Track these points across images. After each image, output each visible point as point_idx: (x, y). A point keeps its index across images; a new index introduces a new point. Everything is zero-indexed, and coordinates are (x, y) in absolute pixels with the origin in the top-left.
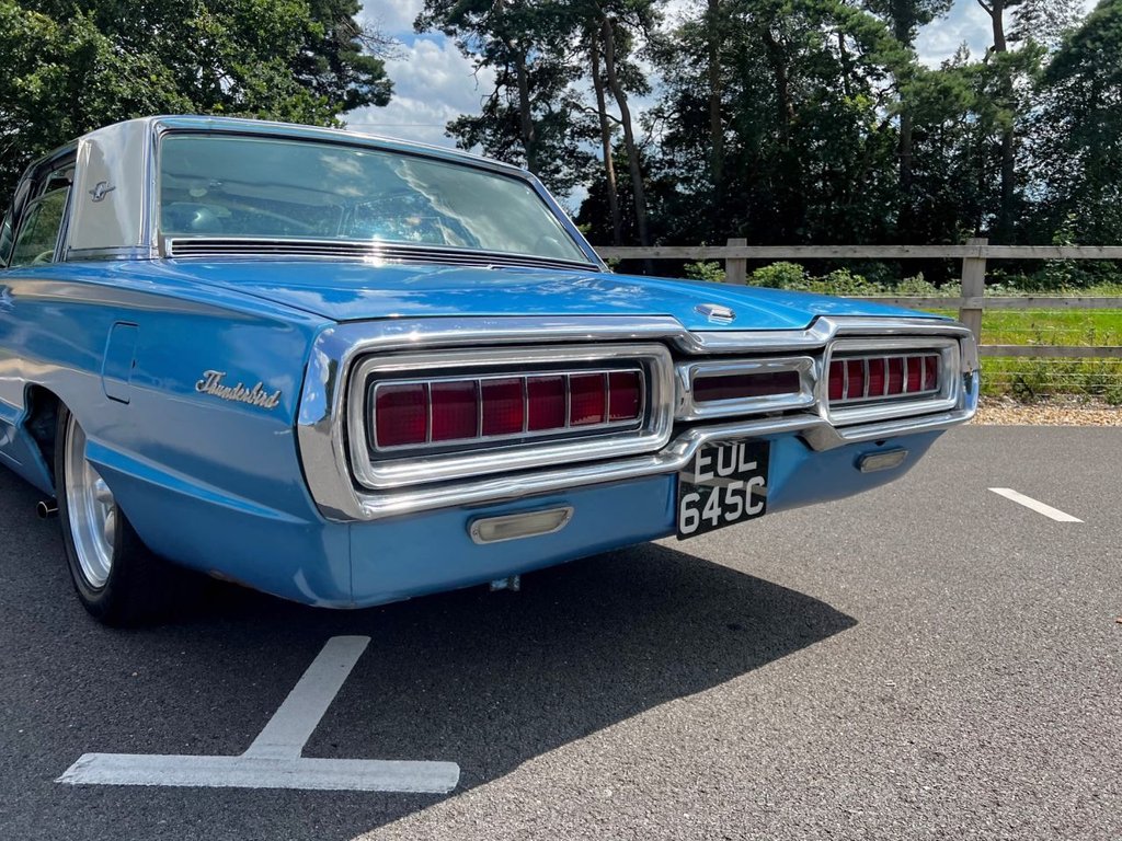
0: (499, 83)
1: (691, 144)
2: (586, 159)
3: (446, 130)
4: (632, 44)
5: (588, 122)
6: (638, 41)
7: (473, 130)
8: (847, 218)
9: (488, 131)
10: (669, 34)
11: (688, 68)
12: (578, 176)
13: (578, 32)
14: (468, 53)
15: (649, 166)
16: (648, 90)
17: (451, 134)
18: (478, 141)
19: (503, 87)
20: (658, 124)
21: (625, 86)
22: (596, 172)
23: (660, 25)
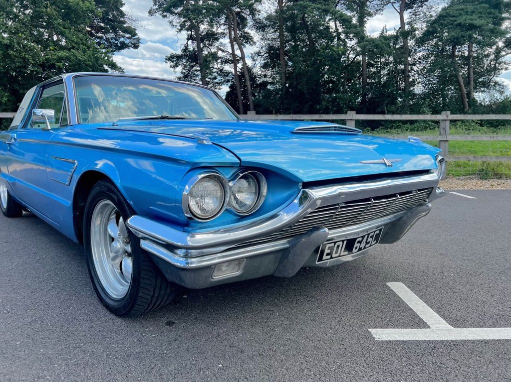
0: (188, 39)
1: (274, 67)
2: (228, 74)
3: (165, 60)
4: (247, 23)
5: (228, 57)
6: (250, 22)
7: (177, 60)
8: (338, 100)
9: (184, 61)
10: (263, 19)
11: (272, 34)
12: (225, 81)
13: (224, 17)
14: (173, 25)
15: (255, 77)
16: (254, 43)
17: (167, 61)
18: (179, 65)
19: (190, 41)
20: (259, 59)
21: (244, 41)
22: (233, 79)
23: (259, 15)
